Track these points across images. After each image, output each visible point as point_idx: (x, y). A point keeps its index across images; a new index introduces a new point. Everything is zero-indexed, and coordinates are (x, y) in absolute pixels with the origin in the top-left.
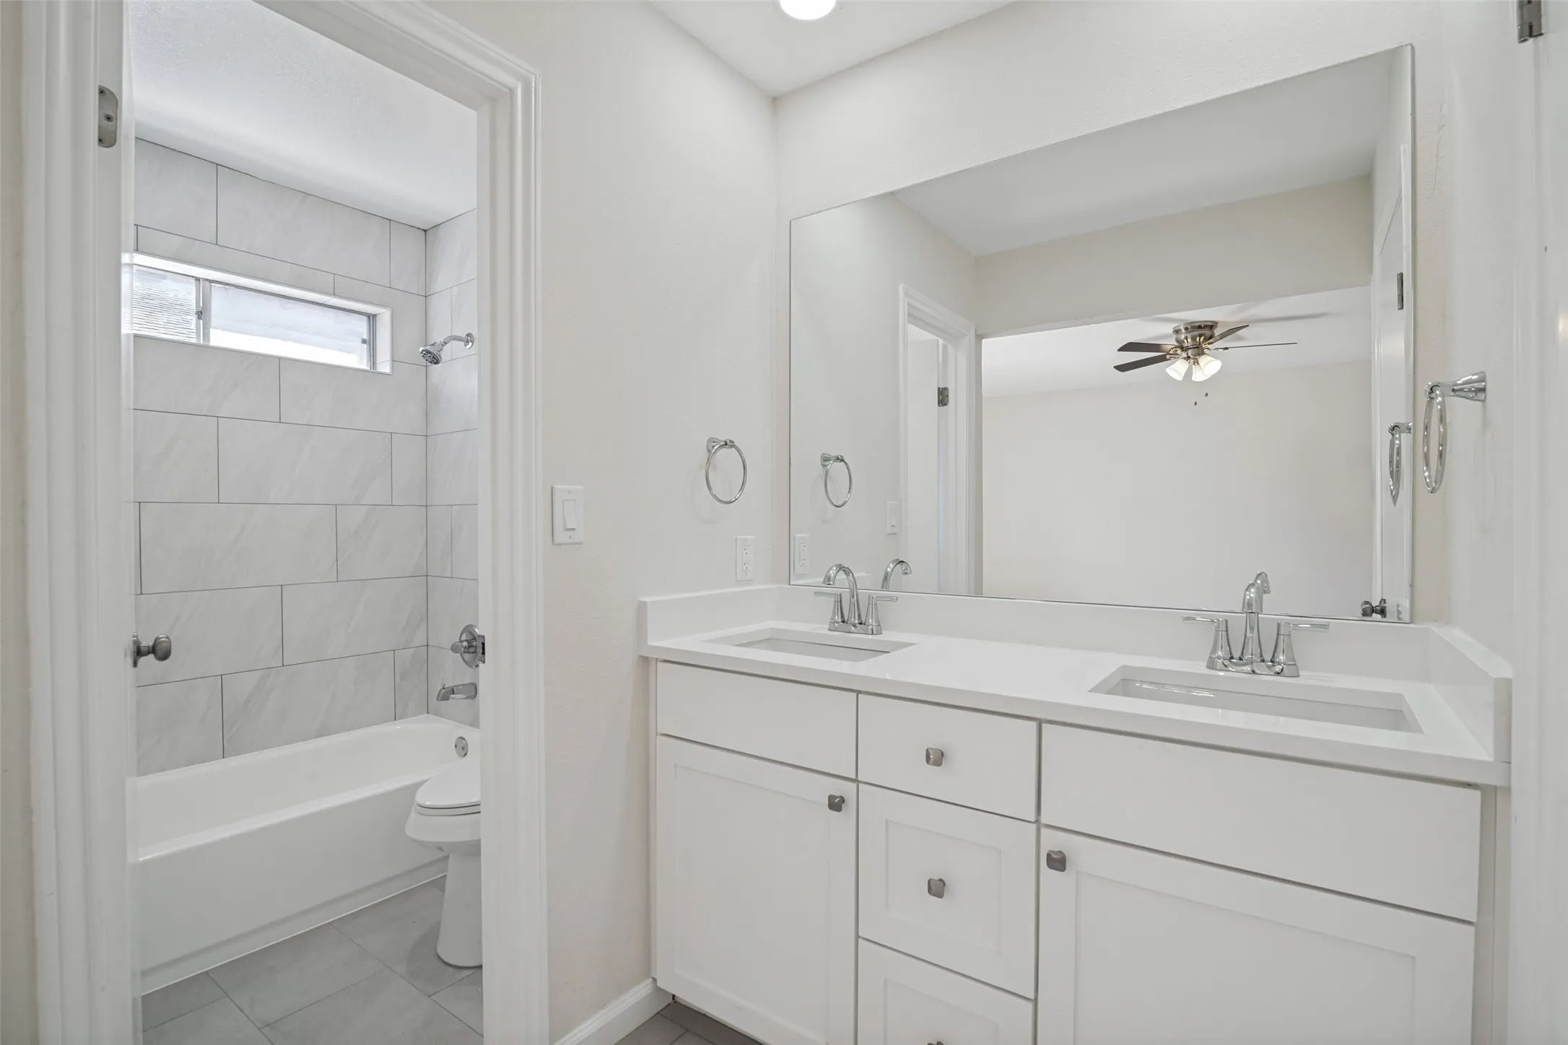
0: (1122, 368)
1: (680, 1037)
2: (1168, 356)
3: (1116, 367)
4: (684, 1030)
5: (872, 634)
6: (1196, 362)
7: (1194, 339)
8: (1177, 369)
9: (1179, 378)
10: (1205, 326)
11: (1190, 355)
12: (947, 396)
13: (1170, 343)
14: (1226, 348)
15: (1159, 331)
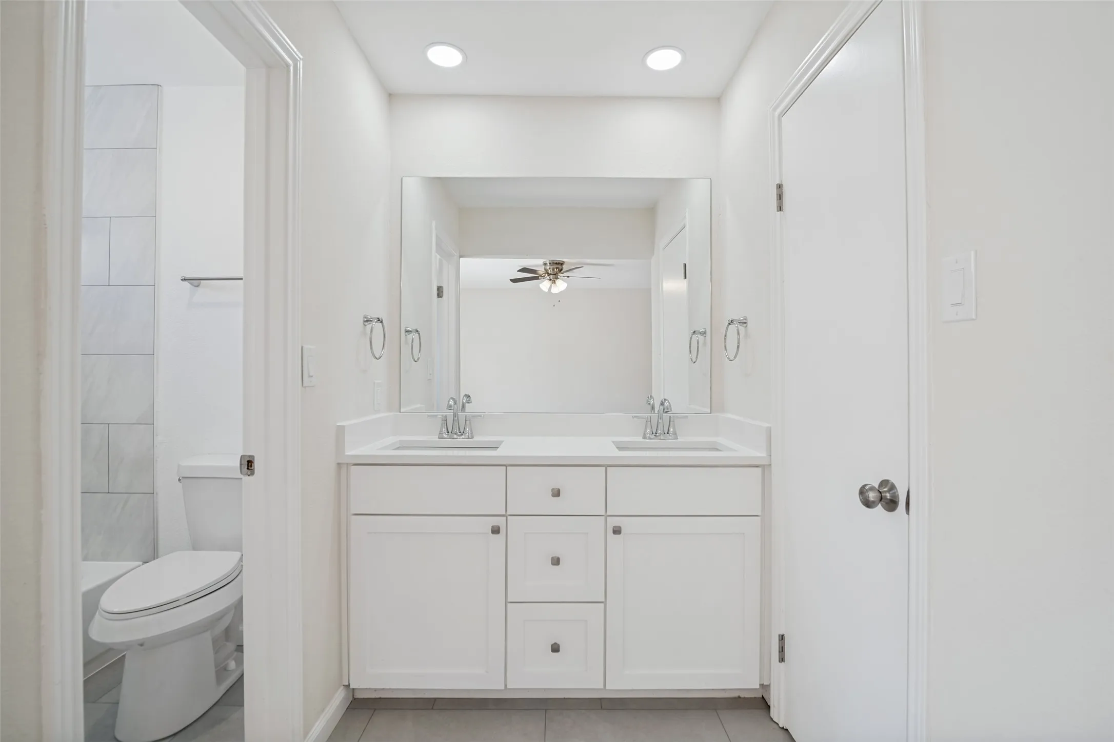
0: (514, 281)
1: (372, 715)
2: (540, 277)
3: (511, 280)
4: (373, 711)
5: (469, 438)
6: (554, 282)
7: (553, 270)
8: (545, 285)
9: (546, 290)
10: (559, 263)
11: (551, 278)
12: (442, 292)
13: (541, 270)
14: (568, 277)
15: (537, 263)
